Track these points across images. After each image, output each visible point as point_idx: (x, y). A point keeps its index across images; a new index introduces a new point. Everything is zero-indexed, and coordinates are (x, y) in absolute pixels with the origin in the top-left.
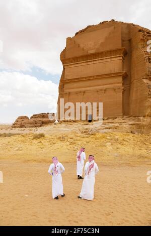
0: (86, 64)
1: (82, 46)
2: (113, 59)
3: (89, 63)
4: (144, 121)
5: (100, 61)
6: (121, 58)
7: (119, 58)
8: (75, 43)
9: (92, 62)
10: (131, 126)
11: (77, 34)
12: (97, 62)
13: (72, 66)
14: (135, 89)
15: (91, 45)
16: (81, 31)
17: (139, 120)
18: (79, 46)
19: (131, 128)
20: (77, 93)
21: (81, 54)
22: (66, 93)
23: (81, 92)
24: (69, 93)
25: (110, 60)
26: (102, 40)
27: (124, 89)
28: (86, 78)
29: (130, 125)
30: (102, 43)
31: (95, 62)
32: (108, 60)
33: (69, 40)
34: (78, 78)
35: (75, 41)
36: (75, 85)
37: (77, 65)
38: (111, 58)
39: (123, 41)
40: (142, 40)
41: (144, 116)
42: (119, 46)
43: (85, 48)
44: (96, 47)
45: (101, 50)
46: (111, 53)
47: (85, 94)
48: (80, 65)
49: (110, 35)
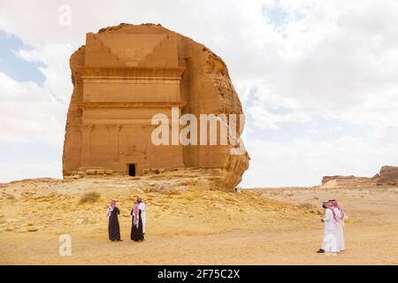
0: (124, 81)
1: (114, 51)
2: (167, 82)
3: (129, 81)
5: (147, 81)
6: (179, 82)
7: (175, 82)
8: (102, 45)
9: (134, 81)
11: (102, 31)
12: (142, 81)
13: (98, 81)
15: (131, 53)
16: (111, 29)
18: (110, 52)
20: (108, 127)
21: (113, 64)
22: (87, 126)
23: (115, 126)
24: (93, 127)
25: (162, 82)
26: (148, 51)
28: (125, 103)
30: (148, 55)
31: (138, 81)
32: (160, 82)
33: (89, 36)
34: (112, 103)
35: (101, 41)
36: (104, 113)
37: (107, 81)
38: (164, 79)
39: (179, 59)
42: (175, 64)
43: (119, 57)
44: (139, 59)
45: (149, 65)
46: (165, 72)
47: (122, 129)
48: (112, 81)
49: (161, 44)
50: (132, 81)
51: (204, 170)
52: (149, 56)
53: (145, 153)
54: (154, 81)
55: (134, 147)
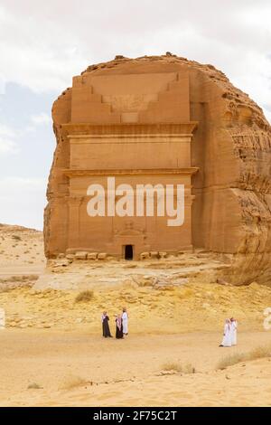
0: (120, 141)
1: (107, 99)
2: (174, 140)
3: (125, 140)
6: (190, 140)
7: (185, 140)
9: (133, 140)
12: (143, 140)
13: (88, 141)
14: (216, 203)
15: (129, 100)
19: (216, 274)
22: (75, 199)
25: (168, 140)
26: (151, 97)
27: (194, 200)
28: (120, 171)
29: (215, 269)
30: (151, 103)
31: (138, 140)
32: (165, 140)
34: (105, 171)
37: (99, 141)
38: (171, 137)
41: (235, 254)
43: (114, 107)
44: (140, 108)
46: (171, 128)
48: (106, 141)
49: (168, 90)
50: (129, 140)
51: (214, 255)
52: (152, 106)
53: (144, 232)
54: (158, 140)
55: (131, 224)
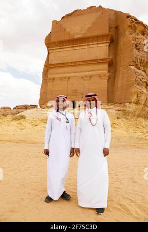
0: (72, 49)
1: (68, 30)
2: (99, 45)
3: (75, 48)
4: (130, 107)
5: (86, 47)
6: (108, 44)
7: (105, 45)
8: (61, 27)
9: (78, 48)
10: (117, 111)
11: (63, 18)
12: (83, 47)
13: (57, 51)
14: (121, 76)
15: (77, 30)
16: (68, 16)
17: (125, 106)
18: (65, 30)
19: (117, 114)
20: (61, 79)
21: (67, 38)
22: (50, 79)
24: (54, 79)
25: (96, 45)
26: (89, 26)
27: (109, 76)
28: (71, 63)
30: (89, 28)
31: (81, 47)
33: (55, 23)
34: (64, 63)
35: (61, 25)
36: (60, 70)
37: (61, 50)
39: (110, 28)
40: (129, 26)
41: (130, 103)
42: (106, 32)
43: (71, 33)
44: (83, 32)
45: (88, 35)
46: (98, 38)
47: (70, 80)
48: (66, 49)
49: (97, 20)
50: (77, 48)
51: (119, 105)
53: (82, 94)
54: (91, 46)
55: (76, 90)
